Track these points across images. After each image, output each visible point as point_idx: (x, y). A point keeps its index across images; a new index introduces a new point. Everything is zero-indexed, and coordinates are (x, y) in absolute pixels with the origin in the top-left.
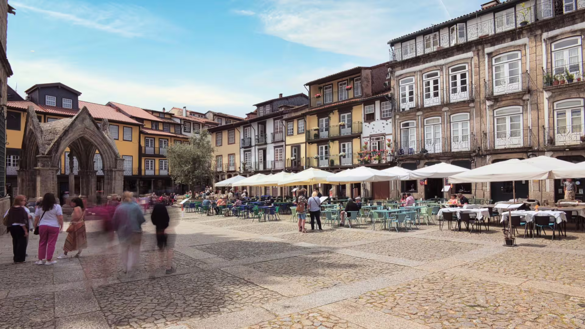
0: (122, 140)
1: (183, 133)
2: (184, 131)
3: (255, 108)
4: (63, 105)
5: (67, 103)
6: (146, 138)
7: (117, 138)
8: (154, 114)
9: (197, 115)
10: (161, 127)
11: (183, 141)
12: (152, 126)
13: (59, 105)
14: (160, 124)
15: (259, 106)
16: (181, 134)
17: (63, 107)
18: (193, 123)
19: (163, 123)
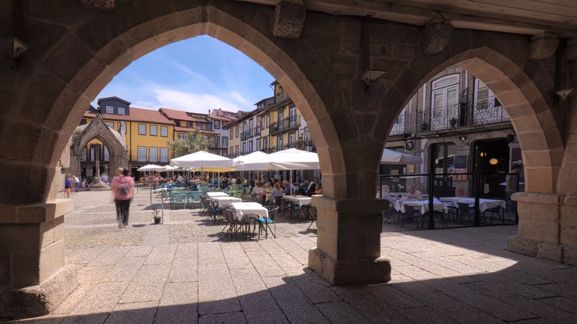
0: (149, 135)
1: (213, 129)
2: (214, 128)
3: (256, 106)
4: (118, 112)
5: (121, 110)
6: (179, 135)
7: (145, 134)
8: (193, 116)
9: (230, 115)
10: (195, 126)
11: (210, 136)
12: (187, 125)
13: (116, 112)
14: (193, 123)
15: (258, 104)
16: (212, 130)
17: (118, 113)
18: (223, 122)
19: (196, 122)
